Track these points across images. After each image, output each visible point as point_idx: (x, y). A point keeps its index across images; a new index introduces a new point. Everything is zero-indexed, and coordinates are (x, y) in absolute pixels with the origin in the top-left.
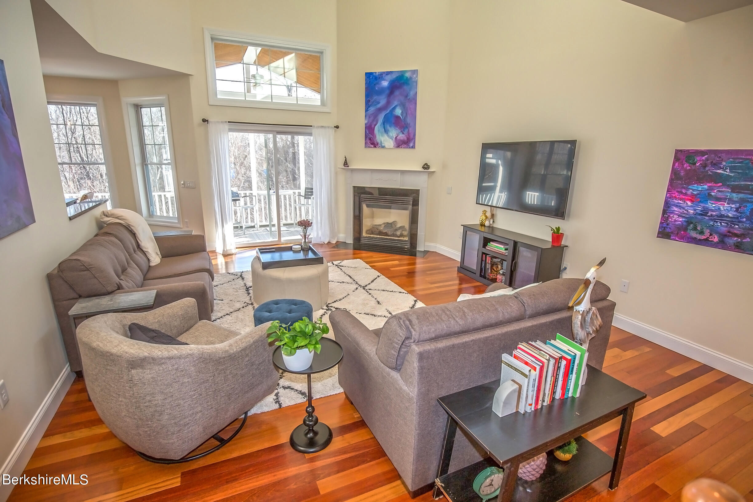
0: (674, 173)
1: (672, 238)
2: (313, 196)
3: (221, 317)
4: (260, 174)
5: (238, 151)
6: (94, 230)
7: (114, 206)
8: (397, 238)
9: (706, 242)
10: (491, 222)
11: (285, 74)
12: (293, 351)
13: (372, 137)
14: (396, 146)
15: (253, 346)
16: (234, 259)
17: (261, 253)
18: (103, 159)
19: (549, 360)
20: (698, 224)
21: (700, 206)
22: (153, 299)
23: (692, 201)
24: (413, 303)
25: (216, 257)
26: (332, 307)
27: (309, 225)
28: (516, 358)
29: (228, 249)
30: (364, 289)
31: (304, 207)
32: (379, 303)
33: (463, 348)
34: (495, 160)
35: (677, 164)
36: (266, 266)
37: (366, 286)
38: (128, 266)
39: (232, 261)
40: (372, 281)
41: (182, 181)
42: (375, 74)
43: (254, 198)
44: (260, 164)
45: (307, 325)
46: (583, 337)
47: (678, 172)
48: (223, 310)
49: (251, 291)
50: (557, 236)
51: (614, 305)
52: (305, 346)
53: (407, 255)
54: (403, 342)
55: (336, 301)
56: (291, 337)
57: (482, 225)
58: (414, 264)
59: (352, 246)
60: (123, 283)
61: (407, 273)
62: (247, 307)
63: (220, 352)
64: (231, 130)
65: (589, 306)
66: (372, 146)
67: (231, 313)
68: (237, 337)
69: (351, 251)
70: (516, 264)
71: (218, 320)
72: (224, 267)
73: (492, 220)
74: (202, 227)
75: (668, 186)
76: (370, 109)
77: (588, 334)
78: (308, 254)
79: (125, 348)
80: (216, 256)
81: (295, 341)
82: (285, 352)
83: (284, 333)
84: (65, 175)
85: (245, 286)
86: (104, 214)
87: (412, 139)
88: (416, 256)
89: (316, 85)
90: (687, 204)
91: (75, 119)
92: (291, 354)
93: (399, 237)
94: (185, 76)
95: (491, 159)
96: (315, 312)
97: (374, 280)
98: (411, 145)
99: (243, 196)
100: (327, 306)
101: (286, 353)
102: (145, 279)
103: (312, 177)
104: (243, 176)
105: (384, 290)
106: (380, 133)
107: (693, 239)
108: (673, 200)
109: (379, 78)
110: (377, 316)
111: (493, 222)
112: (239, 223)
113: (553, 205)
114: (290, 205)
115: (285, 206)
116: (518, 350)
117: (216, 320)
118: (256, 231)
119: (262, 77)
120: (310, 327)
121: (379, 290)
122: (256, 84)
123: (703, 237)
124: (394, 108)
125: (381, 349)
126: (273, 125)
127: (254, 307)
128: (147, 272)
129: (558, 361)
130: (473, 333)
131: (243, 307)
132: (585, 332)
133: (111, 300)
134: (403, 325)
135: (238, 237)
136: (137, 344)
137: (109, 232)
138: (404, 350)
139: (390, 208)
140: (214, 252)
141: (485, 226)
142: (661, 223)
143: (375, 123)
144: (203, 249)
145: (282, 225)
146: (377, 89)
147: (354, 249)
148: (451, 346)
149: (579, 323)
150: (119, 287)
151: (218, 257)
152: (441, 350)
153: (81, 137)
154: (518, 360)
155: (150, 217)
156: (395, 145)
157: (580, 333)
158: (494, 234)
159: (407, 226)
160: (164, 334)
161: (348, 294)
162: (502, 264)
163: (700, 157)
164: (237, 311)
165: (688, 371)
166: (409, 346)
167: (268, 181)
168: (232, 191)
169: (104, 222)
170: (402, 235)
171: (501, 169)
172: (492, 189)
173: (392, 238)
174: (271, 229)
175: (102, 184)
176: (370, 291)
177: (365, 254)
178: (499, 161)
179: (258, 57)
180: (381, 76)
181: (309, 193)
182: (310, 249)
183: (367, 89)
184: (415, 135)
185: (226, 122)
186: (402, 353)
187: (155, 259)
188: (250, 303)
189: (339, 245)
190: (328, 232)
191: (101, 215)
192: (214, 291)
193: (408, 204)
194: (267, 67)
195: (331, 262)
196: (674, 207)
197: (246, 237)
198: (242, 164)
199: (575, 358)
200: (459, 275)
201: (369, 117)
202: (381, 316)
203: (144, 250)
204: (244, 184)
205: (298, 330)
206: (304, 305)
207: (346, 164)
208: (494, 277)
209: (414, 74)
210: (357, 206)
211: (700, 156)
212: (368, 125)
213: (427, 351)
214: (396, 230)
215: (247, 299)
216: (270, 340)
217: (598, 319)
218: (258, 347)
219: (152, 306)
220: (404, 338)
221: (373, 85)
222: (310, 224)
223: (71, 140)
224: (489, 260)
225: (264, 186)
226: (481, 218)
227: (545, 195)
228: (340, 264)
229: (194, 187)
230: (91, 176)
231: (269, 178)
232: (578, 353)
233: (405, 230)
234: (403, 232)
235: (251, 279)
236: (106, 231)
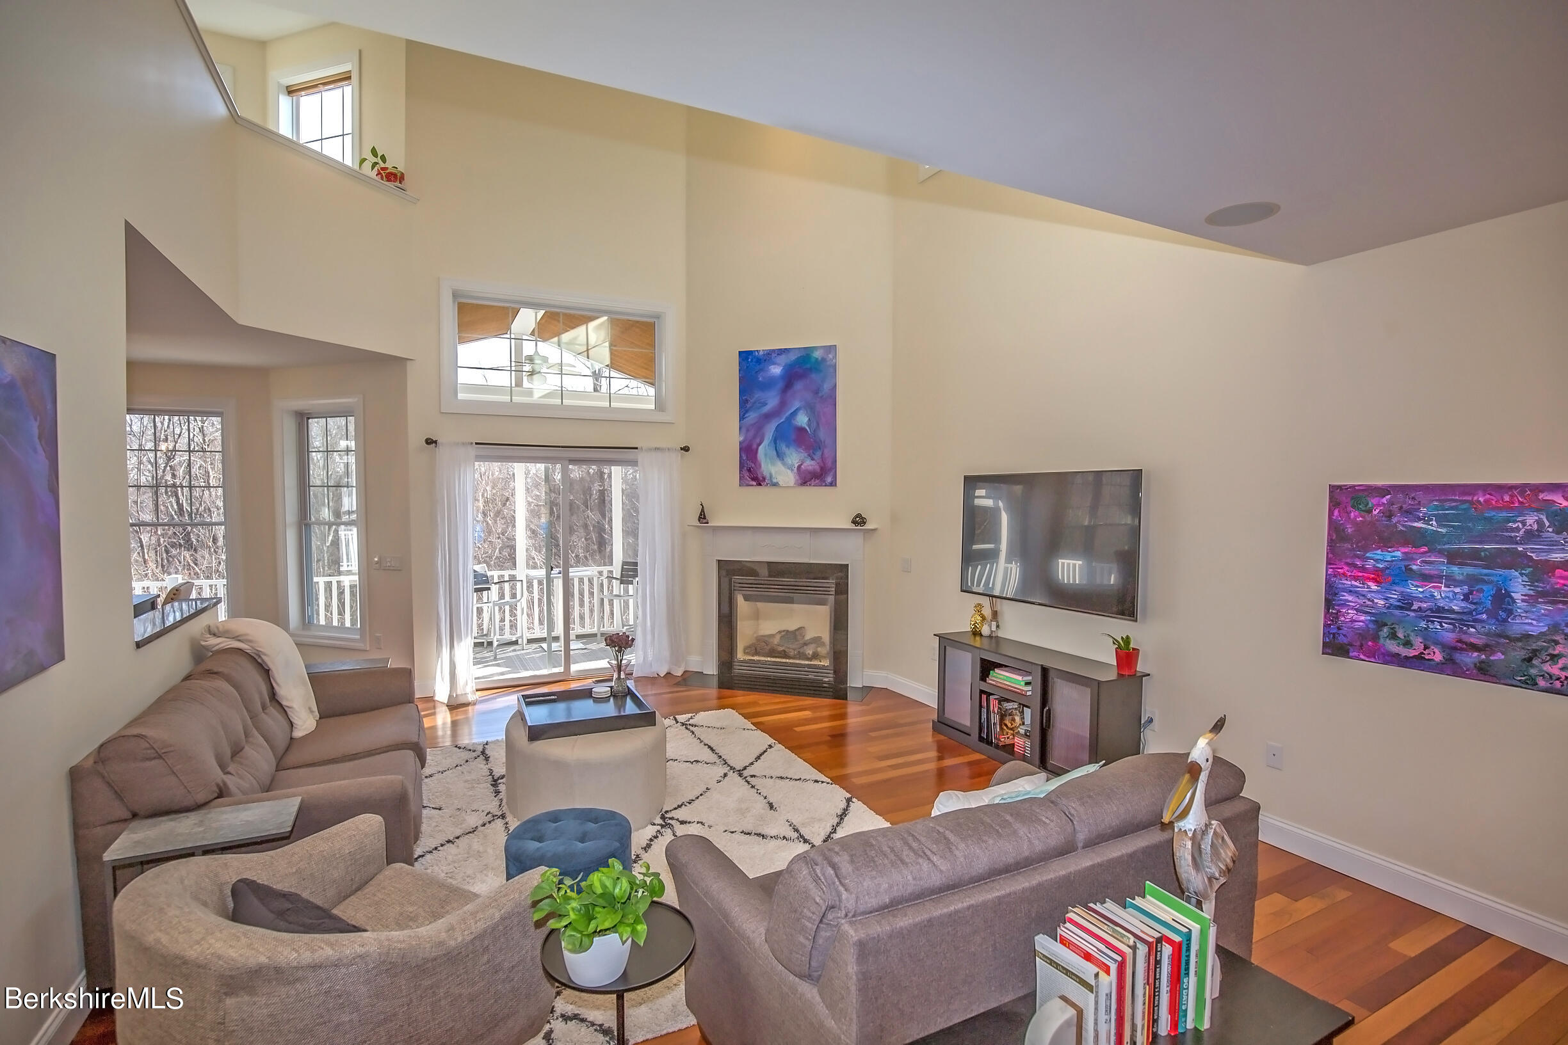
0: (1335, 528)
1: (1351, 654)
2: (637, 579)
3: (436, 848)
4: (533, 532)
5: (493, 488)
6: (185, 664)
7: (233, 613)
8: (807, 662)
9: (1418, 662)
10: (994, 628)
11: (590, 351)
12: (586, 940)
13: (753, 466)
14: (800, 482)
15: (501, 928)
16: (470, 714)
17: (528, 704)
18: (222, 508)
19: (1134, 948)
20: (1397, 626)
21: (1395, 591)
22: (293, 818)
23: (1375, 580)
24: (843, 805)
25: (433, 711)
26: (672, 818)
27: (627, 644)
28: (1065, 945)
29: (459, 692)
30: (740, 775)
31: (618, 601)
32: (771, 806)
33: (951, 926)
34: (992, 500)
35: (1336, 513)
36: (536, 733)
37: (745, 768)
38: (247, 741)
39: (467, 719)
40: (758, 758)
41: (375, 557)
42: (757, 354)
43: (519, 584)
44: (533, 513)
45: (618, 878)
46: (1201, 887)
47: (1342, 528)
48: (440, 831)
49: (502, 788)
50: (1127, 656)
51: (1256, 808)
52: (613, 929)
53: (826, 697)
54: (823, 916)
55: (682, 805)
56: (583, 908)
57: (976, 633)
58: (843, 716)
59: (715, 682)
60: (231, 782)
61: (829, 738)
62: (492, 823)
63: (428, 945)
64: (479, 458)
65: (1204, 819)
66: (754, 483)
67: (458, 838)
68: (465, 908)
69: (713, 692)
70: (1050, 714)
71: (428, 856)
72: (449, 732)
73: (994, 624)
74: (409, 648)
75: (1327, 553)
76: (749, 416)
77: (1211, 879)
78: (624, 705)
79: (218, 945)
80: (434, 708)
81: (591, 918)
82: (569, 944)
83: (567, 899)
84: (140, 539)
85: (490, 775)
86: (209, 630)
87: (830, 470)
88: (846, 699)
89: (646, 371)
90: (1369, 587)
91: (177, 431)
92: (581, 948)
93: (810, 659)
94: (399, 362)
95: (983, 499)
96: (636, 833)
97: (761, 755)
98: (829, 480)
99: (496, 580)
100: (663, 818)
101: (570, 947)
102: (279, 768)
103: (636, 536)
104: (499, 538)
105: (782, 778)
106: (768, 460)
107: (1394, 656)
108: (1341, 580)
109: (765, 360)
110: (769, 838)
111: (998, 626)
112: (486, 635)
113: (1112, 583)
114: (591, 594)
115: (581, 594)
116: (1068, 925)
117: (423, 856)
118: (519, 653)
119: (545, 359)
120: (624, 884)
121: (772, 777)
122: (532, 373)
123: (1411, 653)
124: (795, 413)
125: (776, 931)
126: (562, 447)
127: (507, 823)
128: (284, 753)
129: (1154, 948)
130: (970, 888)
131: (484, 825)
132: (1204, 875)
133: (201, 823)
134: (822, 878)
135: (480, 666)
136: (245, 934)
137: (215, 670)
138: (825, 934)
139: (790, 601)
140: (430, 700)
141: (981, 635)
142: (1326, 626)
143: (758, 441)
144: (408, 698)
145: (572, 637)
146: (760, 379)
147: (719, 688)
148: (926, 923)
149: (1190, 858)
150: (222, 792)
151: (438, 710)
152: (905, 932)
153: (185, 464)
154: (1069, 948)
155: (303, 629)
156: (798, 480)
157: (1193, 879)
158: (999, 652)
159: (826, 637)
160: (308, 902)
161: (707, 789)
162: (1022, 712)
163: (1378, 498)
164: (470, 832)
165: (1436, 941)
166: (836, 926)
167: (549, 550)
168: (475, 571)
169: (206, 648)
170: (815, 656)
171: (1004, 518)
172: (991, 556)
173: (798, 662)
174: (550, 647)
175: (213, 557)
176: (753, 781)
177: (742, 697)
178: (1000, 501)
179: (540, 324)
180: (769, 356)
181: (630, 572)
182: (630, 692)
183: (742, 380)
184: (835, 461)
185: (472, 443)
186: (821, 941)
187: (305, 721)
188: (499, 813)
189: (689, 679)
190: (666, 653)
191: (202, 633)
192: (424, 787)
193: (826, 593)
194: (556, 339)
195: (672, 718)
196: (1345, 594)
197: (498, 665)
198: (498, 513)
199: (1189, 940)
200: (936, 739)
201: (748, 430)
202: (776, 837)
203: (284, 703)
204: (500, 553)
205: (599, 891)
206: (612, 822)
207: (702, 517)
208: (1008, 742)
209: (830, 353)
210: (726, 599)
211: (1376, 496)
212: (744, 445)
213: (875, 938)
214: (805, 644)
215: (493, 806)
216: (537, 916)
217: (1228, 847)
218: (511, 929)
219: (288, 835)
220: (824, 908)
221: (754, 372)
222: (630, 643)
223: (164, 472)
224: (994, 705)
225: (539, 558)
226: (973, 619)
227: (1094, 564)
228: (691, 722)
229: (399, 569)
230: (193, 540)
231: (552, 540)
232: (1195, 927)
233: (823, 644)
234: (819, 649)
235: (504, 760)
236: (209, 668)
